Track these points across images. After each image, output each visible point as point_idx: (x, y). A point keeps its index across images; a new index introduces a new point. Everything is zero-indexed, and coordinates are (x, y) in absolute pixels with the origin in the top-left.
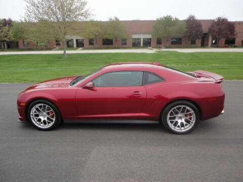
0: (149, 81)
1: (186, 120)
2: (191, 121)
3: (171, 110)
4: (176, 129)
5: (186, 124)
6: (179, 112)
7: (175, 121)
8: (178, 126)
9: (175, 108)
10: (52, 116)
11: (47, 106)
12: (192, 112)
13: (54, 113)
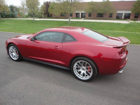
0: (66, 40)
1: (87, 72)
2: (90, 73)
3: (76, 63)
4: (79, 76)
5: (86, 75)
6: (82, 65)
7: (79, 71)
8: (81, 75)
9: (79, 62)
10: (17, 54)
11: (15, 48)
12: (91, 67)
13: (17, 52)
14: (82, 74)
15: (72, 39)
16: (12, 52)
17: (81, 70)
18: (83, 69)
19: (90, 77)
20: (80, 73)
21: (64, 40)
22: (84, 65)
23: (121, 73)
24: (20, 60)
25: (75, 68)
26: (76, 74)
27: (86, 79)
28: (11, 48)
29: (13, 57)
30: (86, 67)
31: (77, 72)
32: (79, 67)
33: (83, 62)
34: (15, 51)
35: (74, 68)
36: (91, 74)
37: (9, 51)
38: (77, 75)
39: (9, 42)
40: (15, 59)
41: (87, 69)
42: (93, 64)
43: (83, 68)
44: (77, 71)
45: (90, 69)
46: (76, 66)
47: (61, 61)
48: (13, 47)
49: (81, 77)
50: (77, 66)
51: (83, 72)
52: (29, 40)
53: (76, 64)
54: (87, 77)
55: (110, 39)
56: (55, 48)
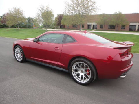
0: (67, 41)
1: (85, 75)
2: (88, 76)
3: (75, 64)
4: (78, 79)
5: (84, 77)
6: (80, 67)
7: (77, 73)
8: (79, 78)
9: (77, 63)
10: (21, 55)
11: (20, 49)
12: (89, 68)
13: (22, 54)
14: (80, 76)
15: (72, 40)
16: (17, 54)
17: (79, 72)
18: (82, 72)
19: (89, 80)
20: (78, 75)
21: (64, 41)
22: (83, 67)
23: (123, 78)
24: (24, 61)
25: (74, 70)
26: (74, 76)
27: (84, 82)
28: (17, 49)
29: (18, 58)
30: (84, 69)
31: (75, 75)
32: (77, 69)
33: (81, 63)
34: (20, 52)
35: (72, 70)
36: (90, 77)
37: (15, 52)
38: (76, 77)
39: (15, 43)
40: (19, 60)
41: (86, 71)
42: (91, 65)
43: (82, 70)
44: (76, 73)
45: (88, 71)
46: (74, 67)
47: (60, 62)
48: (18, 48)
49: (79, 80)
50: (76, 68)
51: (81, 74)
52: (33, 42)
53: (74, 66)
54: (85, 80)
55: (113, 42)
56: (56, 49)
